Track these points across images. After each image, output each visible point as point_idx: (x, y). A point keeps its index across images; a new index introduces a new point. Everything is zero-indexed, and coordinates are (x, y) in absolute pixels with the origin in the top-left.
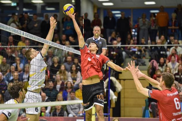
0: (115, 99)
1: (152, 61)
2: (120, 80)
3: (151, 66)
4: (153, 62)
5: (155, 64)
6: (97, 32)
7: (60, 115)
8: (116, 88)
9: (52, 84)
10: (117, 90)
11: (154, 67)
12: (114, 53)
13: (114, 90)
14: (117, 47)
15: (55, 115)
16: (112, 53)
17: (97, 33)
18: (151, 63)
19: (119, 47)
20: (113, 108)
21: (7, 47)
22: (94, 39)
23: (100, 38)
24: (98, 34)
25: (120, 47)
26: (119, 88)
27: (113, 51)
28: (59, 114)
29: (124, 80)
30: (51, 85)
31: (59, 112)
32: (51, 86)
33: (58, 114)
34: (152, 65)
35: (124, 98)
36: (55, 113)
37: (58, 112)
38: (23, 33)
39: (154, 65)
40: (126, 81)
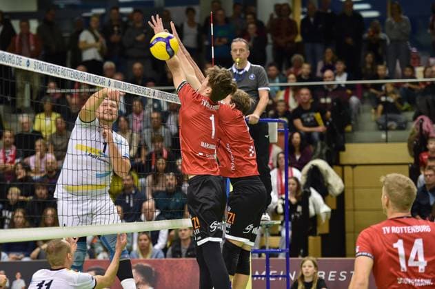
0: (326, 213)
1: (419, 118)
2: (343, 166)
3: (417, 132)
4: (422, 120)
5: (427, 126)
6: (238, 53)
7: (189, 254)
8: (329, 187)
9: (174, 178)
10: (330, 192)
11: (424, 133)
12: (329, 100)
13: (324, 191)
14: (335, 87)
15: (177, 253)
16: (323, 100)
17: (239, 55)
18: (417, 124)
19: (339, 85)
20: (323, 236)
21: (73, 91)
22: (235, 71)
23: (251, 67)
24: (240, 58)
25: (343, 86)
26: (336, 185)
27: (325, 97)
28: (189, 250)
29: (353, 166)
30: (170, 181)
31: (187, 247)
32: (169, 184)
33: (184, 251)
34: (418, 127)
35: (354, 210)
36: (177, 249)
37: (185, 247)
38: (28, 61)
39: (425, 127)
40: (358, 168)
